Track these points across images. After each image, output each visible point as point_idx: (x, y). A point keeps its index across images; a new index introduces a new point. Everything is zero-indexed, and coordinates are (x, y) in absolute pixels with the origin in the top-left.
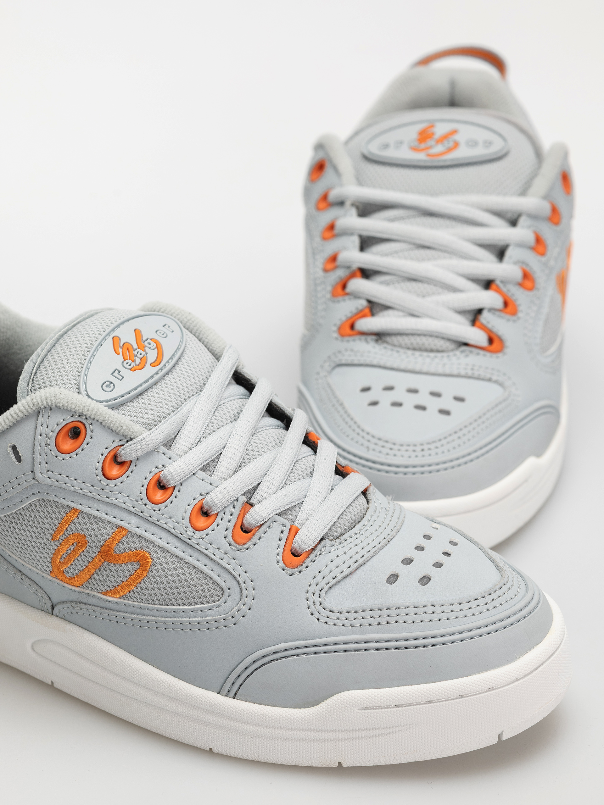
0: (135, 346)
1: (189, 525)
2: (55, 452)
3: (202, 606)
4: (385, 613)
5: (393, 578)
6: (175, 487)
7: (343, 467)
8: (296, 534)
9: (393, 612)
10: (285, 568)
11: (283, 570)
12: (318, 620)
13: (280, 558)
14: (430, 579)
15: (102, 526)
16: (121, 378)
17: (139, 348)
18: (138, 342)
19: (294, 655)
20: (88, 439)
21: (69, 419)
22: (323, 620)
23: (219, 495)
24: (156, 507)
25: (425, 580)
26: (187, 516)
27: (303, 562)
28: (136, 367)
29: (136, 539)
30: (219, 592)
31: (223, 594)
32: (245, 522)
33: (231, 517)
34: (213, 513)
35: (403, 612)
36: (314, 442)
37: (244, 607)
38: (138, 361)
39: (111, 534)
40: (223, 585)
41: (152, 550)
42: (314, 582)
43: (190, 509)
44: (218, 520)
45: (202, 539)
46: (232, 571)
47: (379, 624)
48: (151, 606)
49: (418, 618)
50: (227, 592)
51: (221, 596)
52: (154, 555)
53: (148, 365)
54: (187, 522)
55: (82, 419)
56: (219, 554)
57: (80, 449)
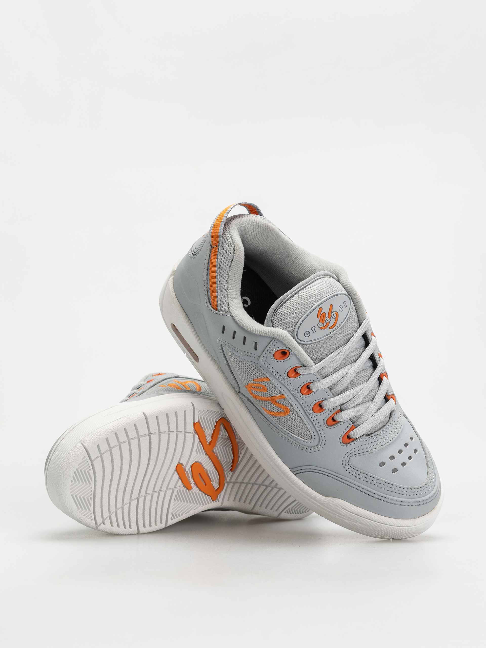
0: (327, 316)
1: (312, 409)
2: (272, 356)
3: (301, 438)
4: (372, 479)
5: (382, 464)
6: (313, 391)
7: (388, 395)
8: (353, 430)
9: (375, 480)
10: (342, 442)
11: (340, 443)
12: (344, 467)
13: (341, 438)
14: (397, 471)
15: (276, 391)
16: (314, 331)
17: (328, 317)
18: (329, 313)
19: (327, 475)
20: (288, 358)
21: (285, 348)
22: (346, 468)
23: (330, 403)
24: (302, 396)
25: (395, 470)
26: (313, 405)
27: (350, 443)
28: (323, 328)
29: (287, 403)
30: (310, 438)
31: (311, 439)
32: (335, 417)
33: (330, 413)
34: (324, 408)
35: (379, 481)
36: (381, 379)
37: (317, 449)
38: (325, 324)
39: (279, 395)
40: (313, 436)
41: (291, 409)
42: (350, 452)
43: (315, 402)
44: (324, 412)
45: (314, 416)
46: (320, 434)
47: (367, 482)
48: (280, 426)
49: (383, 487)
50: (313, 439)
51: (310, 439)
52: (291, 412)
53: (328, 327)
54: (311, 407)
55: (290, 351)
56: (318, 425)
57: (283, 360)
